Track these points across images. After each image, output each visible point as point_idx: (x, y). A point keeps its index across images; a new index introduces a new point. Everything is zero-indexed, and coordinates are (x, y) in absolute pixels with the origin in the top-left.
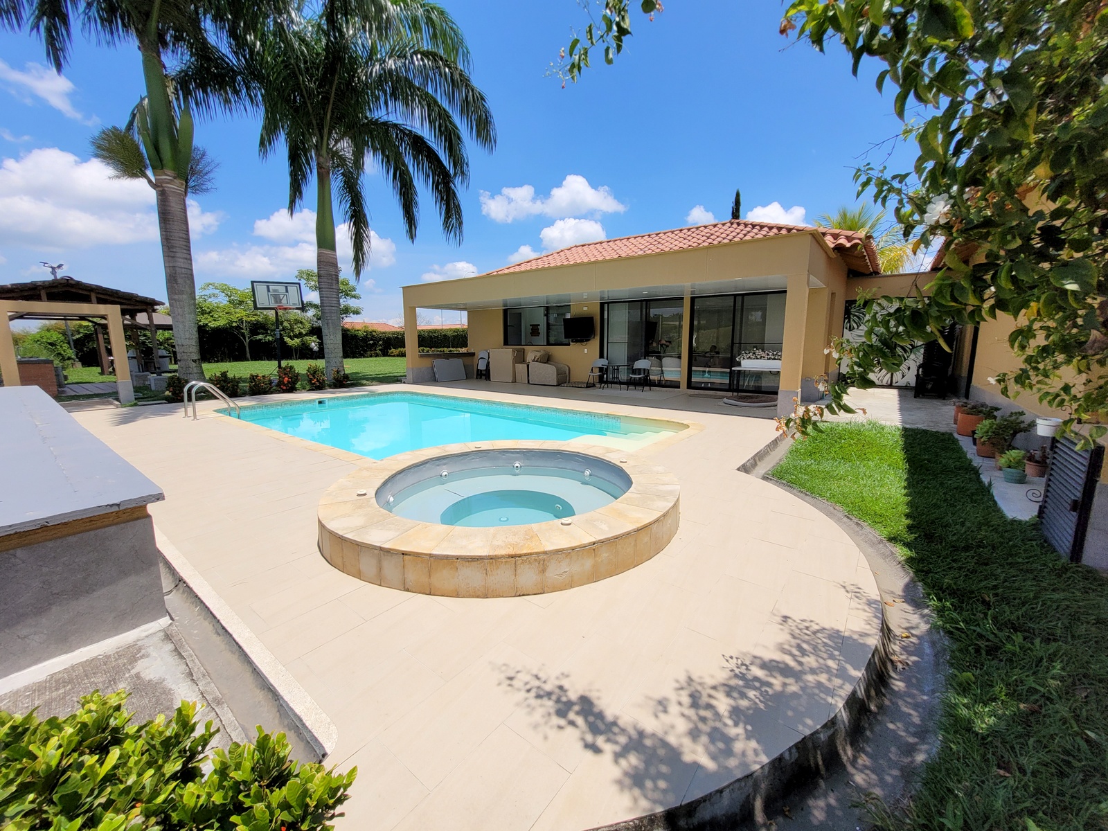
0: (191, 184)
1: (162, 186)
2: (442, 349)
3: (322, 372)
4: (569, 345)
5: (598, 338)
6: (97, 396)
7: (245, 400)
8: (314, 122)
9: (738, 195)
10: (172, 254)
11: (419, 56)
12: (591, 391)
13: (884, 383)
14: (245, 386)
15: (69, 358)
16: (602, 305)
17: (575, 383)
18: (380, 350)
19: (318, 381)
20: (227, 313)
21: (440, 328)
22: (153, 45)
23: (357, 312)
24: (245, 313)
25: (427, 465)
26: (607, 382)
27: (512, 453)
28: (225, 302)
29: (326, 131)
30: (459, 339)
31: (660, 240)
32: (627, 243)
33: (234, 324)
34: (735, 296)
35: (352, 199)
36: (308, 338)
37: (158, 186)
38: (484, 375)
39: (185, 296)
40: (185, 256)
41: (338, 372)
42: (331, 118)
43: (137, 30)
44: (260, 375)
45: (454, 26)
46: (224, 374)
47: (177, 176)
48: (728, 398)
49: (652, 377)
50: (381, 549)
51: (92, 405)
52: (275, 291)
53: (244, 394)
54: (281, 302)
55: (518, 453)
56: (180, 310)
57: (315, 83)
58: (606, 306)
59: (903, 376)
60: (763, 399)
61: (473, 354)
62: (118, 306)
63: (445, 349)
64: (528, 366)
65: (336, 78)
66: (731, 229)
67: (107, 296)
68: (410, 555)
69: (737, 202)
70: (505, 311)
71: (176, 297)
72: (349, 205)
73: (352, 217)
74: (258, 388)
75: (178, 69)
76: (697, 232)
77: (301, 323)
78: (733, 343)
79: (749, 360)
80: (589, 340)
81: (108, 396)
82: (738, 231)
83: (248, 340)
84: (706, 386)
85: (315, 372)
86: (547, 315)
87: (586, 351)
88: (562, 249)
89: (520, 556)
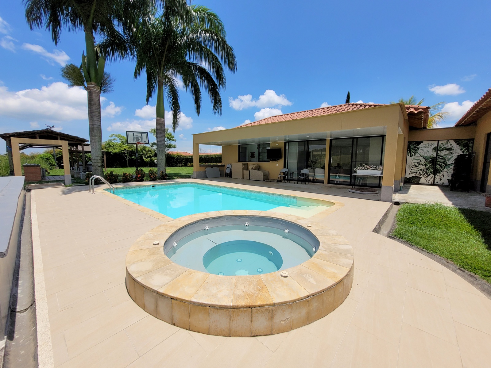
0: (103, 89)
1: (90, 89)
2: (210, 164)
3: (156, 173)
4: (269, 162)
5: (283, 159)
6: (57, 181)
7: (119, 185)
8: (157, 62)
9: (349, 94)
10: (92, 119)
11: (204, 32)
12: (280, 184)
13: (430, 183)
14: (121, 178)
15: (54, 165)
16: (285, 143)
17: (272, 180)
18: (184, 164)
19: (153, 176)
20: (120, 147)
21: (210, 154)
22: (90, 30)
23: (174, 147)
24: (127, 147)
25: (198, 224)
26: (287, 180)
27: (244, 217)
28: (120, 142)
29: (162, 66)
30: (217, 159)
31: (313, 113)
32: (297, 115)
33: (123, 152)
34: (353, 138)
35: (173, 97)
36: (153, 158)
37: (88, 89)
38: (229, 175)
39: (97, 137)
40: (98, 120)
41: (163, 173)
42: (165, 60)
43: (84, 23)
44: (128, 173)
45: (220, 21)
46: (112, 173)
47: (97, 85)
48: (351, 189)
49: (310, 178)
50: (158, 293)
51: (53, 186)
52: (137, 136)
53: (120, 182)
54: (139, 141)
55: (247, 217)
56: (94, 144)
57: (158, 45)
58: (287, 143)
59: (441, 180)
60: (370, 190)
61: (224, 166)
62: (67, 141)
63: (212, 163)
64: (249, 171)
65: (168, 43)
66: (349, 107)
67: (63, 137)
68: (176, 300)
69: (348, 97)
70: (239, 146)
71: (93, 138)
72: (171, 99)
73: (173, 104)
74: (127, 179)
75: (102, 41)
76: (332, 109)
77: (151, 151)
78: (352, 162)
79: (361, 170)
80: (279, 160)
81: (60, 181)
82: (353, 108)
83: (128, 159)
84: (337, 182)
85: (152, 172)
86: (259, 148)
87: (277, 165)
88: (266, 118)
89: (255, 307)
